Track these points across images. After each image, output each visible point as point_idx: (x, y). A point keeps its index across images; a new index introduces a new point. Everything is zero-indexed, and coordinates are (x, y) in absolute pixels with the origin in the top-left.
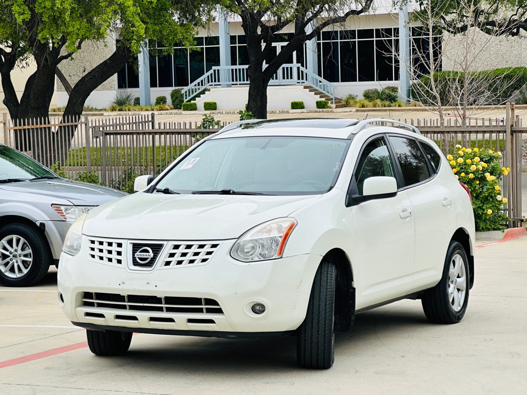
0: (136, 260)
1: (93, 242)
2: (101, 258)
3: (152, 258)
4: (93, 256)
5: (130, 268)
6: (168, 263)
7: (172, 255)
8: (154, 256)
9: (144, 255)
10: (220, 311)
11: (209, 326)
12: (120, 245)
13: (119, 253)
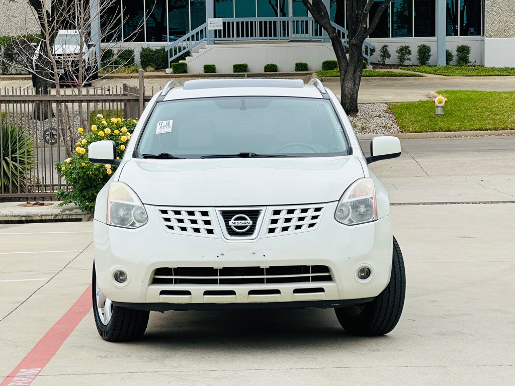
0: (232, 229)
1: (165, 212)
2: (184, 229)
3: (251, 226)
4: (171, 228)
5: (227, 238)
6: (272, 231)
7: (274, 221)
8: (253, 223)
9: (241, 223)
10: (329, 279)
11: (317, 295)
12: (205, 214)
13: (207, 223)
